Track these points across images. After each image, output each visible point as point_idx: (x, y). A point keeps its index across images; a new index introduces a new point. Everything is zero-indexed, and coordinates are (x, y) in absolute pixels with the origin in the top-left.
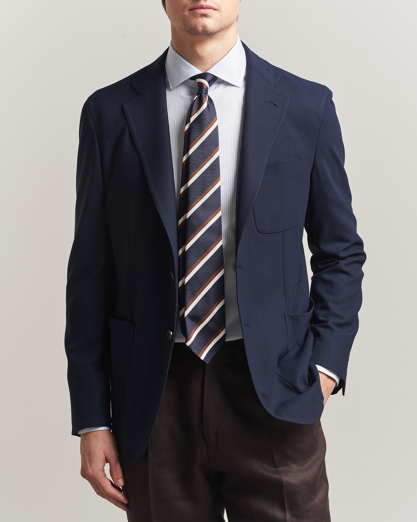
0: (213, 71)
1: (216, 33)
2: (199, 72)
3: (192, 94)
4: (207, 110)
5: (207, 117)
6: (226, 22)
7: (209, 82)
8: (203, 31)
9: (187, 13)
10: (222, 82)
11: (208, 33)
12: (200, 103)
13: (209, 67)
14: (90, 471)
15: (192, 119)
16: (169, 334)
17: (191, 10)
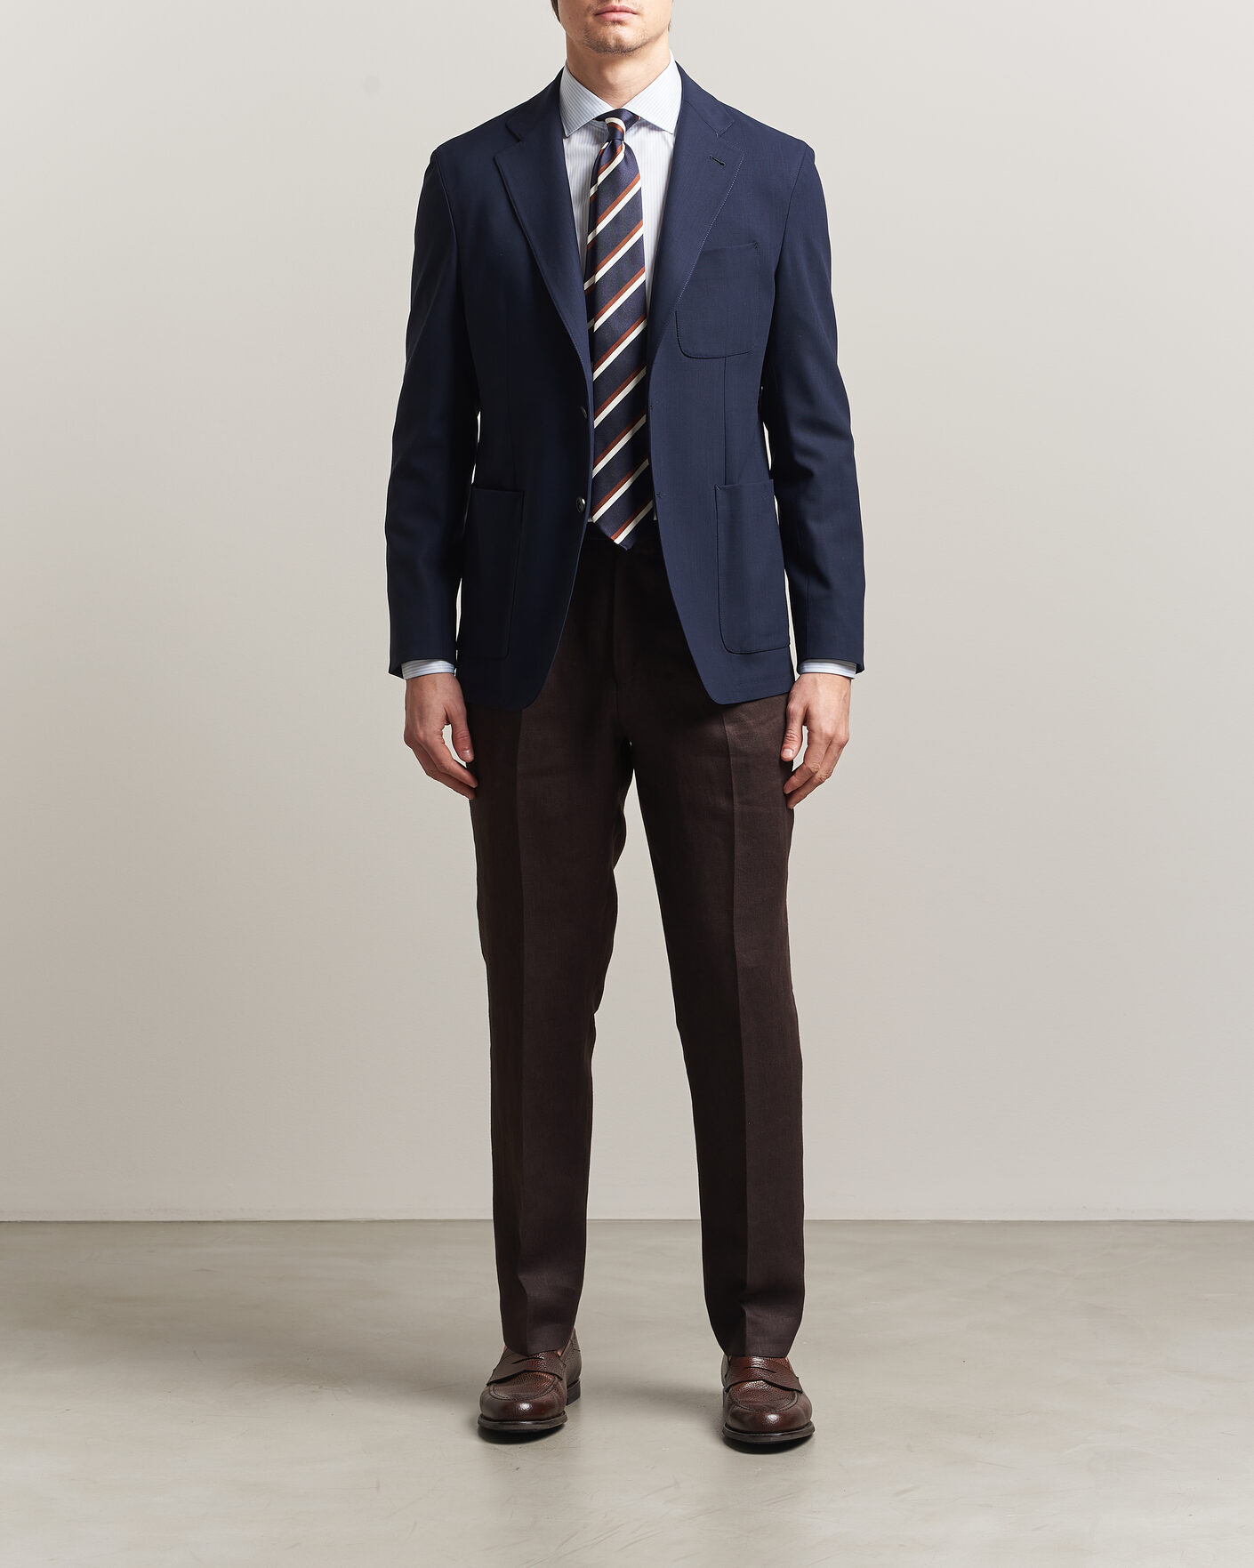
0: (631, 107)
1: (636, 49)
2: (609, 108)
3: (598, 141)
4: (624, 165)
5: (625, 172)
6: (653, 32)
7: (625, 123)
8: (616, 47)
9: (590, 19)
10: (646, 124)
11: (624, 49)
12: (613, 153)
13: (626, 100)
14: (421, 734)
15: (601, 179)
16: (580, 503)
17: (598, 14)
